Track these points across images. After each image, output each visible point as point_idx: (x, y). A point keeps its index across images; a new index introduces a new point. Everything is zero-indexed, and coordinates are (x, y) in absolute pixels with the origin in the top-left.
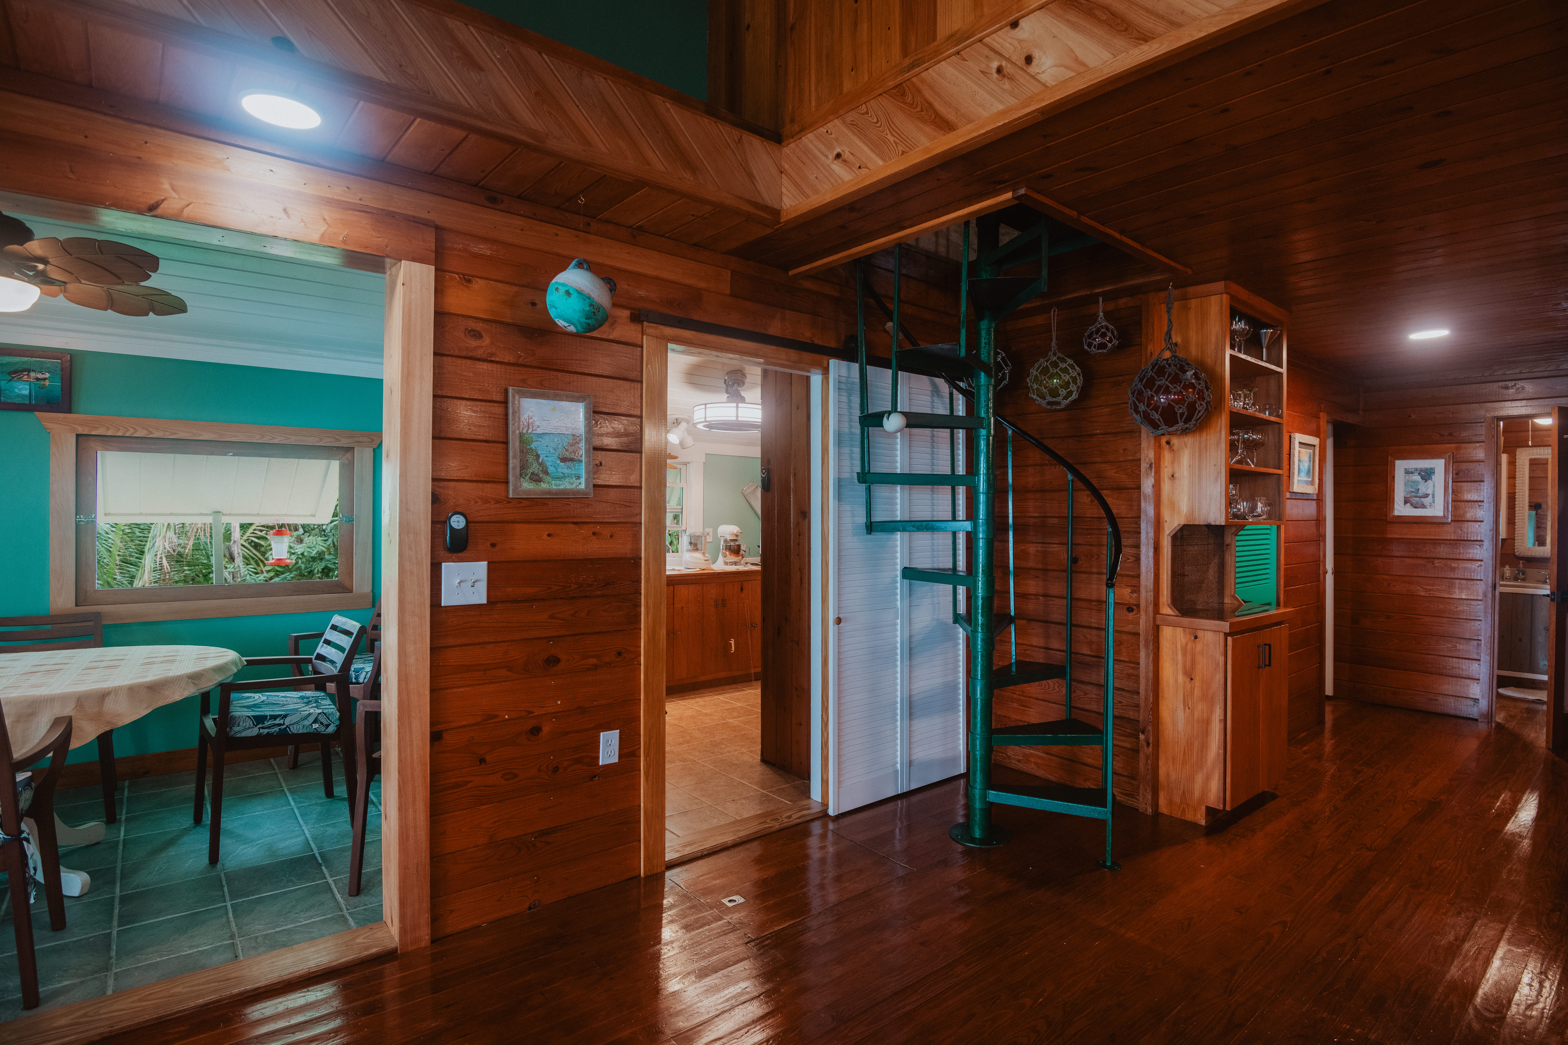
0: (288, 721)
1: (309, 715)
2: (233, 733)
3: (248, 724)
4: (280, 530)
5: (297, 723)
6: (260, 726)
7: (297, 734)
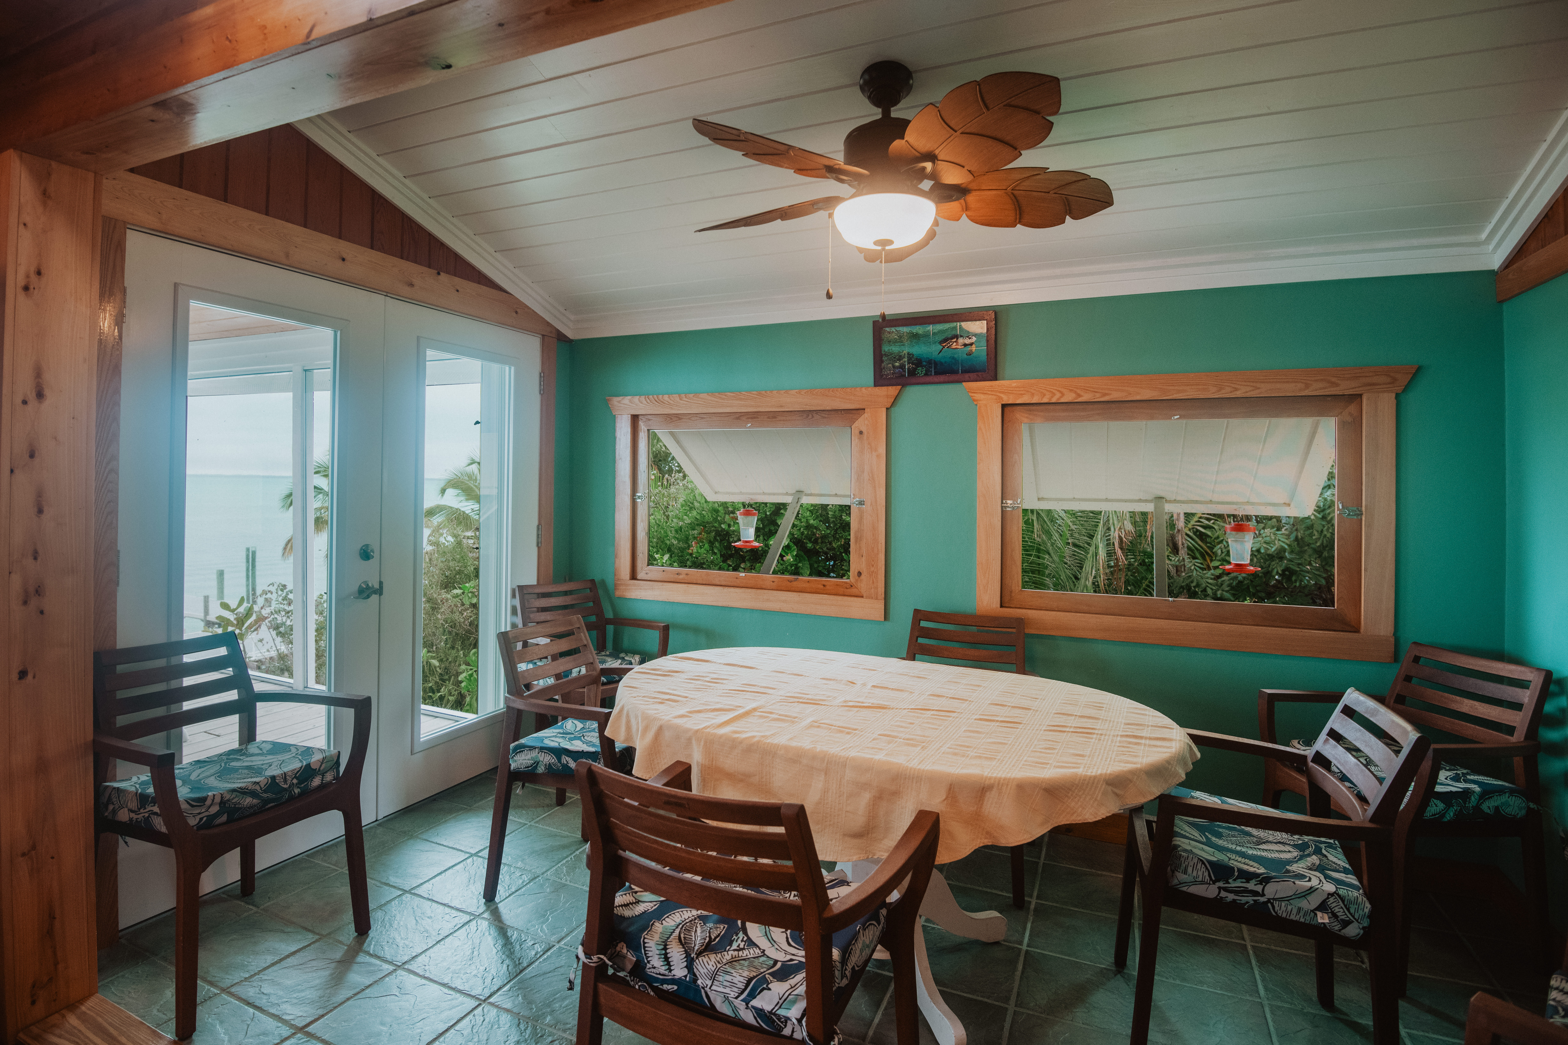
0: (1271, 890)
1: (1311, 890)
2: (1175, 882)
3: (1200, 873)
4: (1240, 524)
5: (1288, 899)
6: (1221, 884)
7: (1285, 919)
